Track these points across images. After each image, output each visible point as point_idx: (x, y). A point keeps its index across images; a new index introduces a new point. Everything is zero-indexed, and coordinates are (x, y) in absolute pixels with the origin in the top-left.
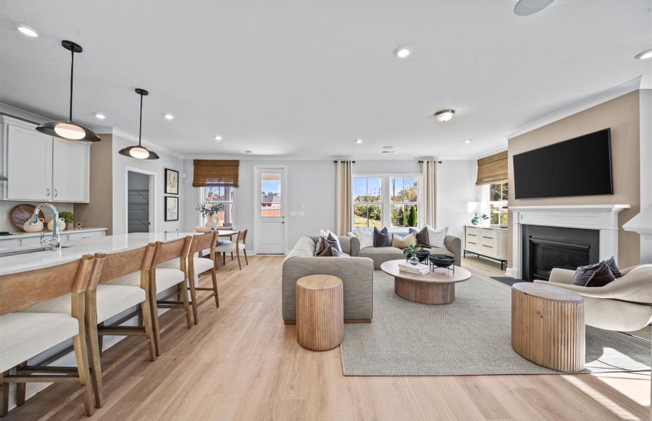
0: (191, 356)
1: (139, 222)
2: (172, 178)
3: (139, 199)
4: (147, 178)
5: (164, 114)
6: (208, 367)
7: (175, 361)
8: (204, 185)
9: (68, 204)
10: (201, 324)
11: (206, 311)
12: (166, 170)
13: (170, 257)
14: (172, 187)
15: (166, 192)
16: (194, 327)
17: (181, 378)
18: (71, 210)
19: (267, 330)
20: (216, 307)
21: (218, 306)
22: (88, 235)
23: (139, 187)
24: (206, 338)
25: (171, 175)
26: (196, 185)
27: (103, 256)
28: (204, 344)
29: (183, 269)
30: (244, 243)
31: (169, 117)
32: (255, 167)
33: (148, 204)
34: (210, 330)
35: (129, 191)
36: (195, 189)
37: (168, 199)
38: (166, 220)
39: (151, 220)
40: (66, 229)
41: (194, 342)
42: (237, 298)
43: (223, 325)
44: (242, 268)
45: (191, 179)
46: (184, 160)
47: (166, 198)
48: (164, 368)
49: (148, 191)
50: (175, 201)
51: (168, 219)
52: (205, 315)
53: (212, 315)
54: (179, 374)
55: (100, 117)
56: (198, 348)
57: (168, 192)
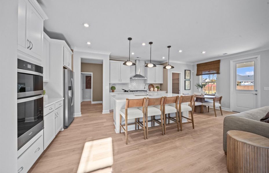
0: (173, 140)
1: (176, 90)
2: (188, 73)
3: (176, 82)
4: (179, 74)
5: (179, 51)
6: (176, 148)
7: (168, 139)
8: (202, 74)
9: (159, 84)
10: (183, 132)
11: (188, 128)
12: (185, 70)
13: (171, 102)
14: (188, 77)
15: (185, 79)
16: (180, 132)
17: (166, 145)
18: (159, 86)
19: (211, 150)
20: (193, 128)
21: (194, 128)
22: (161, 93)
23: (176, 78)
24: (182, 138)
25: (187, 72)
26: (198, 75)
27: (149, 98)
28: (179, 139)
29: (177, 108)
30: (220, 103)
31: (180, 51)
32: (231, 61)
33: (179, 83)
34: (185, 136)
35: (172, 79)
36: (197, 77)
37: (186, 81)
38: (185, 89)
39: (180, 89)
40: (158, 91)
41: (177, 137)
42: (205, 129)
43: (191, 136)
44: (217, 116)
45: (196, 72)
46: (193, 65)
47: (185, 81)
48: (164, 139)
49: (179, 79)
50: (189, 82)
51: (186, 89)
52: (187, 129)
53: (189, 130)
54: (166, 144)
55: (164, 58)
56: (177, 139)
57: (186, 79)
